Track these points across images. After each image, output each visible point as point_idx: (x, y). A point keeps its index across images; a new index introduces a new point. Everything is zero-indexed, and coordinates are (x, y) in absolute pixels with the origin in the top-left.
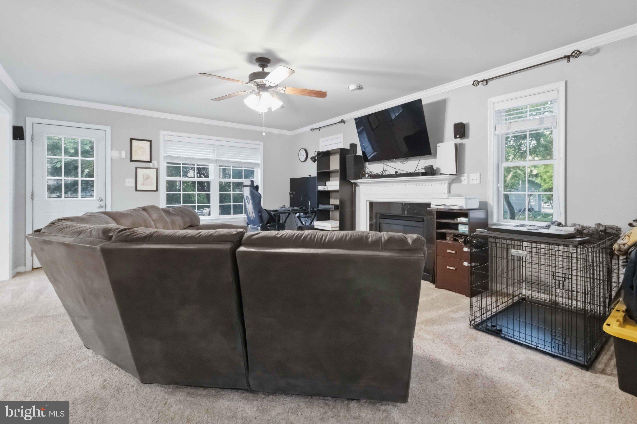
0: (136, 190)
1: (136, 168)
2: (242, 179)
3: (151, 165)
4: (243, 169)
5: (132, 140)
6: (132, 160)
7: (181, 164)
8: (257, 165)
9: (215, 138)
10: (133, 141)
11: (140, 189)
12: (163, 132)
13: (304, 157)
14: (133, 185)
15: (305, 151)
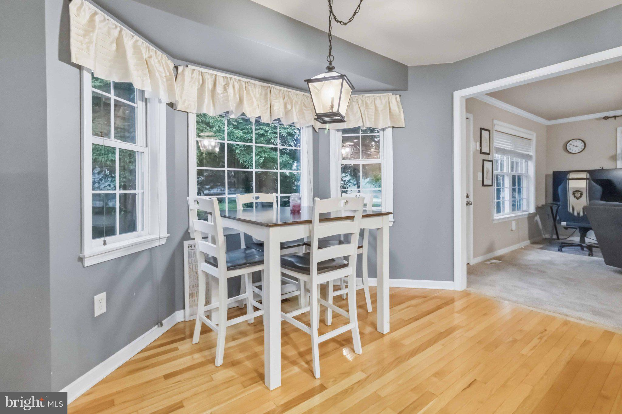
0: (483, 185)
3: (489, 157)
5: (482, 129)
6: (481, 153)
10: (483, 132)
11: (485, 184)
12: (495, 122)
13: (579, 148)
14: (481, 179)
15: (581, 141)
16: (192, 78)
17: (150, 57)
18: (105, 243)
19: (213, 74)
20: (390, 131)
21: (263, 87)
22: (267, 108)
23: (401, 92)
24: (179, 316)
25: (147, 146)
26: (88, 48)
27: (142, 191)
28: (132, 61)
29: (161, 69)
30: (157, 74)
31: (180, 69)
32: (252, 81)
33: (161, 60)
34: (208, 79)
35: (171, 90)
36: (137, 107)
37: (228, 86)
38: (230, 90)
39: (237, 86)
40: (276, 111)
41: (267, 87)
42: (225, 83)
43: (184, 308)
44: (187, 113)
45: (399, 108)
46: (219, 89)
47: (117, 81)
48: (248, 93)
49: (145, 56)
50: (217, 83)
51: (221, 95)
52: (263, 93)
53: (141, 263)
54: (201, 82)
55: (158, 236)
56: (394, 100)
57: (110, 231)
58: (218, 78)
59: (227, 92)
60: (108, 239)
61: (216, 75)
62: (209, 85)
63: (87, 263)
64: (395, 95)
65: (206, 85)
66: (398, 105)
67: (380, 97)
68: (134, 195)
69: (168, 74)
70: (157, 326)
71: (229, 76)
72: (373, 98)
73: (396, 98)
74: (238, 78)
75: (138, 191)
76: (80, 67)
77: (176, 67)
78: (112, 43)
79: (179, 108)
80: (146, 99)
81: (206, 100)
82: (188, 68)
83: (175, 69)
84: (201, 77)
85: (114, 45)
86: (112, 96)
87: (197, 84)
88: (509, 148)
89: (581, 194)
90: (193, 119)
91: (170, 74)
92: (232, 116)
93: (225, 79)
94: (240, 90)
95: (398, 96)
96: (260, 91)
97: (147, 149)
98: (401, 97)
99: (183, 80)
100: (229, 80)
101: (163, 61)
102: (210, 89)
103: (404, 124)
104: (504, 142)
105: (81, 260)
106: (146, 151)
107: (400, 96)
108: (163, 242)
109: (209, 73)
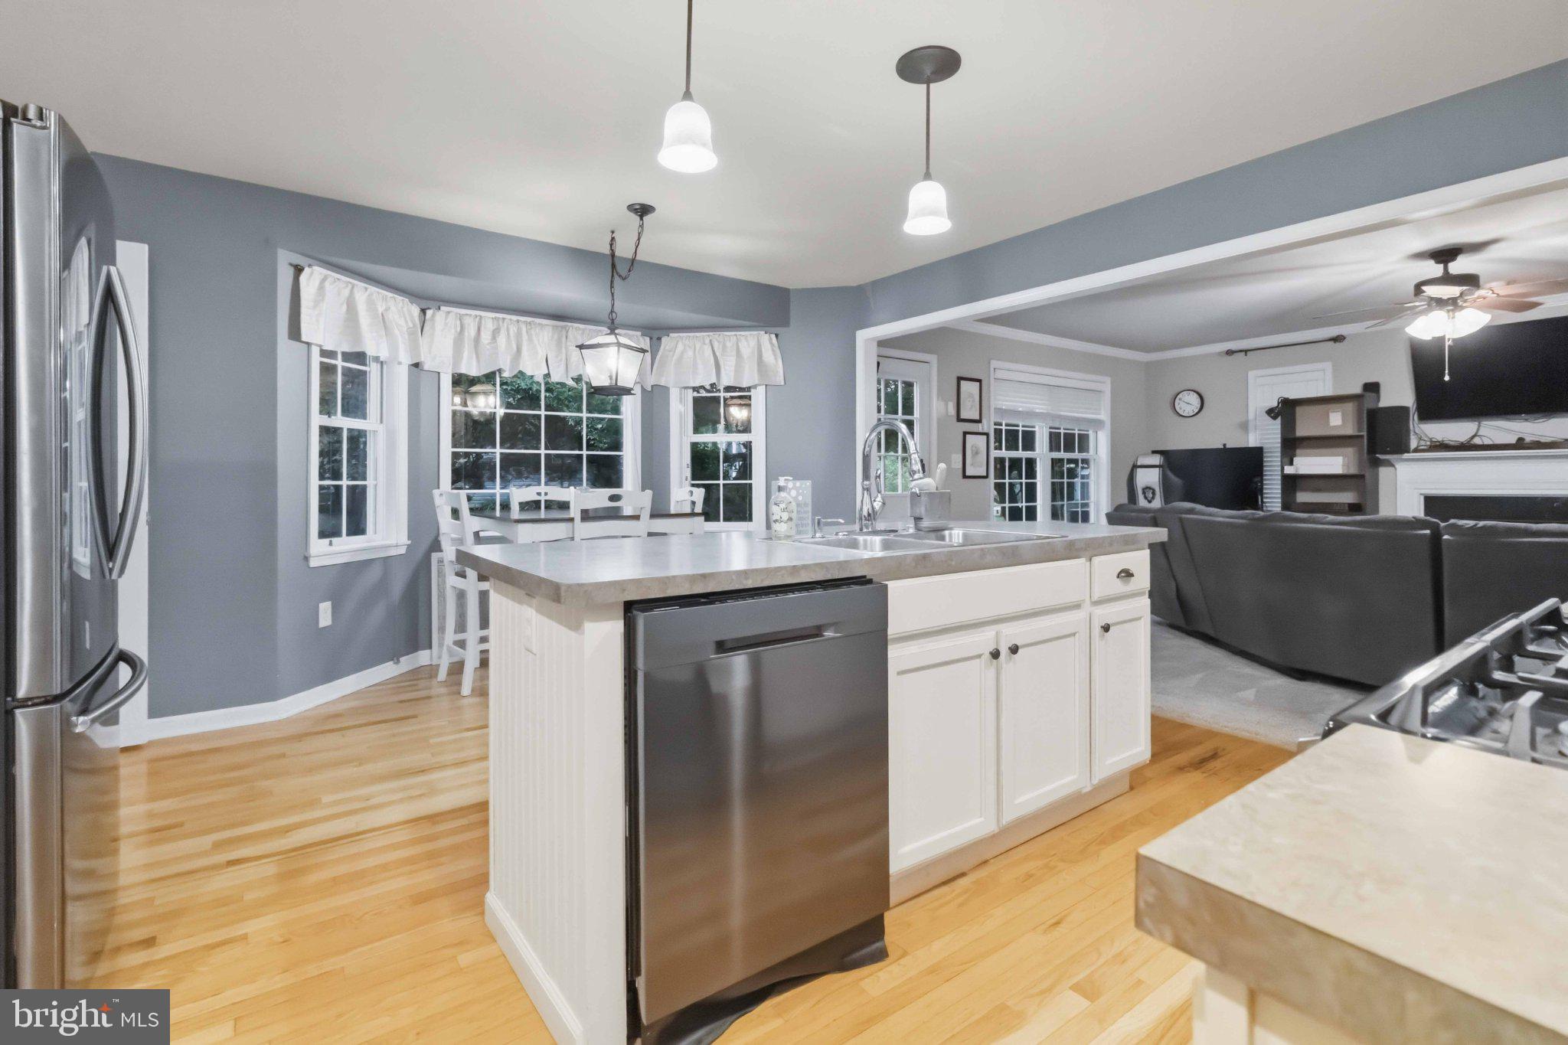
0: (965, 476)
1: (965, 434)
2: (1074, 452)
3: (979, 428)
4: (1077, 432)
5: (960, 379)
6: (959, 420)
7: (1004, 425)
8: (1098, 424)
9: (1038, 370)
10: (963, 383)
11: (967, 474)
12: (994, 364)
13: (1193, 407)
14: (960, 466)
15: (1195, 395)
16: (446, 324)
17: (387, 309)
18: (331, 544)
19: (476, 316)
20: (761, 390)
21: (554, 327)
22: (561, 360)
23: (778, 330)
24: (423, 657)
25: (381, 422)
26: (317, 321)
27: (375, 482)
28: (364, 319)
29: (402, 322)
30: (396, 332)
31: (429, 313)
32: (538, 320)
33: (402, 308)
34: (469, 325)
35: (414, 347)
36: (370, 372)
37: (499, 332)
38: (502, 340)
39: (513, 329)
40: (574, 364)
41: (562, 327)
42: (495, 327)
43: (430, 647)
44: (439, 373)
45: (775, 355)
46: (486, 337)
47: (347, 349)
48: (530, 340)
49: (380, 310)
50: (482, 329)
51: (488, 347)
52: (556, 337)
53: (374, 574)
54: (459, 329)
55: (394, 542)
56: (766, 341)
57: (336, 533)
58: (483, 322)
59: (496, 342)
60: (335, 540)
61: (481, 316)
62: (471, 331)
63: (313, 563)
64: (767, 335)
65: (466, 334)
66: (773, 350)
67: (746, 337)
68: (364, 488)
69: (411, 325)
70: (391, 663)
71: (501, 316)
72: (735, 337)
73: (771, 339)
74: (514, 318)
75: (369, 482)
76: (308, 344)
77: (423, 311)
78: (342, 304)
79: (426, 367)
80: (382, 362)
81: (466, 354)
82: (440, 312)
83: (422, 314)
84: (458, 322)
85: (345, 307)
86: (339, 363)
87: (453, 331)
88: (1042, 409)
89: (1154, 493)
90: (446, 382)
91: (414, 326)
92: (506, 375)
93: (495, 322)
94: (519, 335)
95: (773, 336)
96: (550, 334)
97: (381, 426)
98: (779, 337)
99: (433, 328)
100: (501, 323)
101: (405, 309)
102: (473, 337)
103: (782, 378)
104: (1026, 398)
105: (306, 559)
106: (381, 428)
107: (777, 336)
108: (403, 551)
109: (471, 315)
